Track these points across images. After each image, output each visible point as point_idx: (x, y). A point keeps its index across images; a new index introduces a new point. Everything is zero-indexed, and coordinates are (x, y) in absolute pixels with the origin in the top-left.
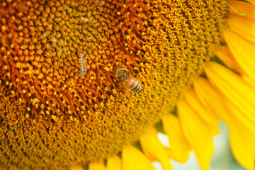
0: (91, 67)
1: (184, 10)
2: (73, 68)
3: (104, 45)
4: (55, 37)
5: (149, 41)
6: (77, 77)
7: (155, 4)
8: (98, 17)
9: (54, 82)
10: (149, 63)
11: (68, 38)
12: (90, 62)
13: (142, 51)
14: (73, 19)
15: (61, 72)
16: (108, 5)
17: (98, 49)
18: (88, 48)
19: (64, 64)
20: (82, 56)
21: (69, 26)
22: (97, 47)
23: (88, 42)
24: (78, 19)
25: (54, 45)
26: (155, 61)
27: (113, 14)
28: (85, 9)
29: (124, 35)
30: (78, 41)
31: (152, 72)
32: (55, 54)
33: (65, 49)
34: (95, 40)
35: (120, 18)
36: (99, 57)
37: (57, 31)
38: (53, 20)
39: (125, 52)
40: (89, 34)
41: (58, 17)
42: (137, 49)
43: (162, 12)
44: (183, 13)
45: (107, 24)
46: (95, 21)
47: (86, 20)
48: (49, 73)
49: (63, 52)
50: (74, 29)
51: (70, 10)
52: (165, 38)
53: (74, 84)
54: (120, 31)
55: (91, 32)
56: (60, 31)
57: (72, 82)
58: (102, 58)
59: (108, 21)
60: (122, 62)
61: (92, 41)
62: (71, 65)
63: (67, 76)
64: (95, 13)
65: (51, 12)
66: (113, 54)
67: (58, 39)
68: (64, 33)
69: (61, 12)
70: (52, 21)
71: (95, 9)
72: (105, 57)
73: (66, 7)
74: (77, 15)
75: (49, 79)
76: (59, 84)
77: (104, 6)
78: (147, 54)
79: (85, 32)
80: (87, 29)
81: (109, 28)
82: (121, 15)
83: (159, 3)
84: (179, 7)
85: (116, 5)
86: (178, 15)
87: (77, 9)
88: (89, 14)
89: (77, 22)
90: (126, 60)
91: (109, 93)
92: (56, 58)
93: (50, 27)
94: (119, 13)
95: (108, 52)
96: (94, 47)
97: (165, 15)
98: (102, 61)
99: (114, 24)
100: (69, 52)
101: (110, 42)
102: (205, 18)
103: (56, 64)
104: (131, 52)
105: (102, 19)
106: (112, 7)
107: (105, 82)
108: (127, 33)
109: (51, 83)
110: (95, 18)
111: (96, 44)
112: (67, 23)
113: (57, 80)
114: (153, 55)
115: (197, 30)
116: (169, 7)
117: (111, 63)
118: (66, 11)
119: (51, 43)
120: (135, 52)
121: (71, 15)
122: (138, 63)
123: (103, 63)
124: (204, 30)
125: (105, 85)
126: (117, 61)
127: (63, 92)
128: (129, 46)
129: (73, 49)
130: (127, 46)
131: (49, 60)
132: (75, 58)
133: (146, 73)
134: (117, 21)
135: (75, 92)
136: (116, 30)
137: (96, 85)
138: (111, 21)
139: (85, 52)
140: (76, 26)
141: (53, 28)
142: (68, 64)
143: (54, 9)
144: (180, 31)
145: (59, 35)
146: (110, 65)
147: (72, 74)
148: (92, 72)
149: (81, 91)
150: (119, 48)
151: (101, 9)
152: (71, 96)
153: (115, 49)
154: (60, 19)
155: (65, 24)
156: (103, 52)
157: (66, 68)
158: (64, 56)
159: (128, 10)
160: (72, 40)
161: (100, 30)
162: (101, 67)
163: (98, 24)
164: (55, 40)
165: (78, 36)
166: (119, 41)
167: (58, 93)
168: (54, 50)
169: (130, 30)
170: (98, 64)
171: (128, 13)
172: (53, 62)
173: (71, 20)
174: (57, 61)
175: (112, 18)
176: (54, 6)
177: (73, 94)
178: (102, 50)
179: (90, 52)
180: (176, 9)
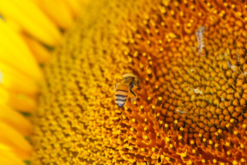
0: (190, 37)
1: (86, 102)
2: (211, 37)
3: (175, 63)
4: (233, 72)
5: (125, 68)
6: (207, 25)
7: (119, 109)
8: (183, 94)
9: (232, 20)
10: (124, 43)
11: (217, 70)
12: (190, 44)
13: (132, 56)
14: (212, 92)
15: (224, 32)
16: (172, 108)
17: (182, 58)
18: (193, 59)
19: (221, 40)
20: (201, 50)
21: (217, 84)
22: (183, 60)
23: (194, 66)
24: (206, 92)
25: (234, 62)
26: (117, 45)
27: (165, 97)
28: (198, 103)
29: (153, 74)
30: (205, 67)
31: (120, 33)
32: (233, 52)
33: (221, 57)
34: (186, 68)
35: (158, 93)
36: (180, 49)
37: (231, 77)
38: (235, 91)
39: (151, 55)
40: (192, 75)
41: (230, 94)
42: (138, 58)
43: (110, 99)
44: (86, 99)
45: (172, 86)
46: (186, 89)
47: (197, 91)
48: (238, 31)
49: (223, 54)
50: (211, 81)
51: (216, 102)
52: (106, 71)
53: (211, 18)
54: (157, 79)
55: (191, 77)
56: (228, 78)
57: (212, 19)
58: (177, 48)
59: (171, 89)
60: (154, 44)
61: (189, 66)
62: (213, 40)
63: (217, 27)
64: (187, 99)
65: (238, 100)
66: (165, 53)
67: (229, 69)
68: (223, 76)
69: (227, 100)
70: (237, 89)
71: (186, 104)
72: (174, 49)
73: (221, 105)
74: (207, 96)
75: (239, 23)
76: (228, 18)
77: (176, 106)
78: (126, 53)
79: (197, 77)
80: (195, 80)
81: (170, 81)
82: (156, 96)
83: (114, 109)
84: (91, 105)
85: (163, 107)
86: (92, 97)
87: (208, 103)
88: (193, 97)
89: (207, 88)
90: (150, 45)
91: (169, 8)
92: (231, 47)
93: (239, 83)
94: (160, 98)
95: (170, 54)
96: (186, 60)
97: (107, 96)
98: (178, 45)
99: (165, 87)
100: (216, 54)
101: (169, 66)
102: (62, 93)
103: (231, 41)
104: (144, 54)
105: (178, 92)
106: (167, 105)
107: (174, 21)
108: (150, 76)
109: (237, 19)
110: (186, 92)
111: (184, 63)
112: (219, 87)
113: (229, 22)
114: (120, 52)
115: (70, 80)
116: (102, 106)
117: (167, 43)
118: (220, 101)
119: (238, 64)
120: (140, 54)
121: (215, 96)
122: (136, 43)
123: (176, 42)
124: (62, 80)
125: (174, 17)
126: (160, 45)
127: (223, 8)
128: (146, 62)
129: (211, 57)
130: (149, 61)
131: (239, 44)
132: (209, 48)
133: (126, 32)
134: (161, 90)
135: (208, 9)
136: (162, 80)
137: (184, 16)
138: (167, 90)
139: (197, 54)
140: (208, 83)
141: (236, 82)
142: (217, 41)
143: (235, 103)
144: (89, 79)
145: (228, 73)
146: (169, 40)
147: (212, 29)
148: (188, 31)
149: (201, 10)
150: (158, 59)
151: (179, 103)
152: (213, 4)
153: (163, 58)
154: (228, 91)
155: (221, 86)
156: (176, 55)
157: (219, 36)
158: (222, 50)
159: (149, 102)
160: (212, 68)
161: (180, 80)
162: (179, 37)
163: (183, 86)
164: (234, 67)
165: (206, 72)
166: (158, 68)
167: (229, 7)
168: (234, 57)
169: (147, 79)
170: (182, 41)
171: (149, 98)
172: (234, 43)
173: (215, 90)
174: (229, 44)
175: (167, 93)
176: (235, 107)
177: (211, 7)
178: (177, 57)
179: (191, 55)
180: (94, 103)
